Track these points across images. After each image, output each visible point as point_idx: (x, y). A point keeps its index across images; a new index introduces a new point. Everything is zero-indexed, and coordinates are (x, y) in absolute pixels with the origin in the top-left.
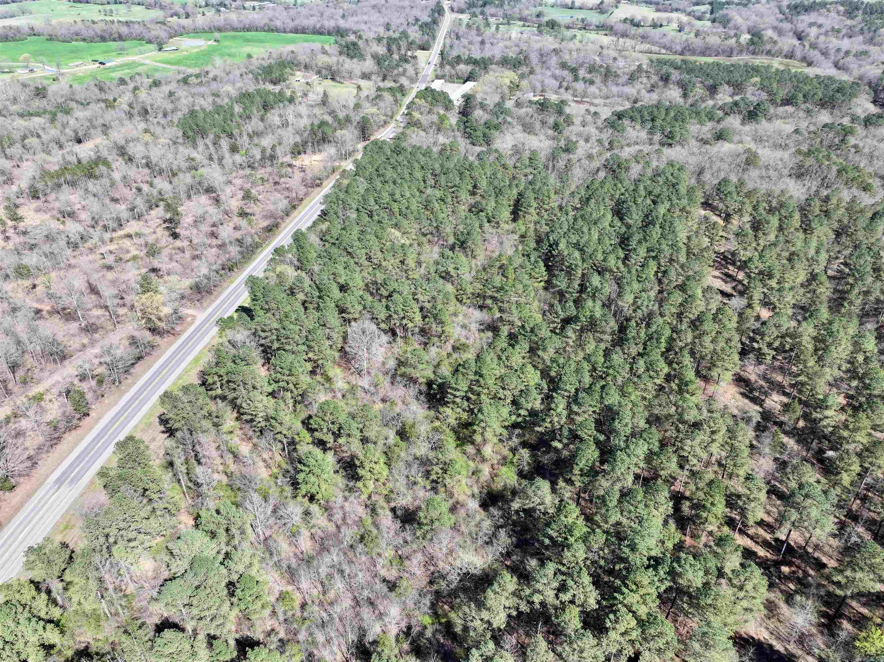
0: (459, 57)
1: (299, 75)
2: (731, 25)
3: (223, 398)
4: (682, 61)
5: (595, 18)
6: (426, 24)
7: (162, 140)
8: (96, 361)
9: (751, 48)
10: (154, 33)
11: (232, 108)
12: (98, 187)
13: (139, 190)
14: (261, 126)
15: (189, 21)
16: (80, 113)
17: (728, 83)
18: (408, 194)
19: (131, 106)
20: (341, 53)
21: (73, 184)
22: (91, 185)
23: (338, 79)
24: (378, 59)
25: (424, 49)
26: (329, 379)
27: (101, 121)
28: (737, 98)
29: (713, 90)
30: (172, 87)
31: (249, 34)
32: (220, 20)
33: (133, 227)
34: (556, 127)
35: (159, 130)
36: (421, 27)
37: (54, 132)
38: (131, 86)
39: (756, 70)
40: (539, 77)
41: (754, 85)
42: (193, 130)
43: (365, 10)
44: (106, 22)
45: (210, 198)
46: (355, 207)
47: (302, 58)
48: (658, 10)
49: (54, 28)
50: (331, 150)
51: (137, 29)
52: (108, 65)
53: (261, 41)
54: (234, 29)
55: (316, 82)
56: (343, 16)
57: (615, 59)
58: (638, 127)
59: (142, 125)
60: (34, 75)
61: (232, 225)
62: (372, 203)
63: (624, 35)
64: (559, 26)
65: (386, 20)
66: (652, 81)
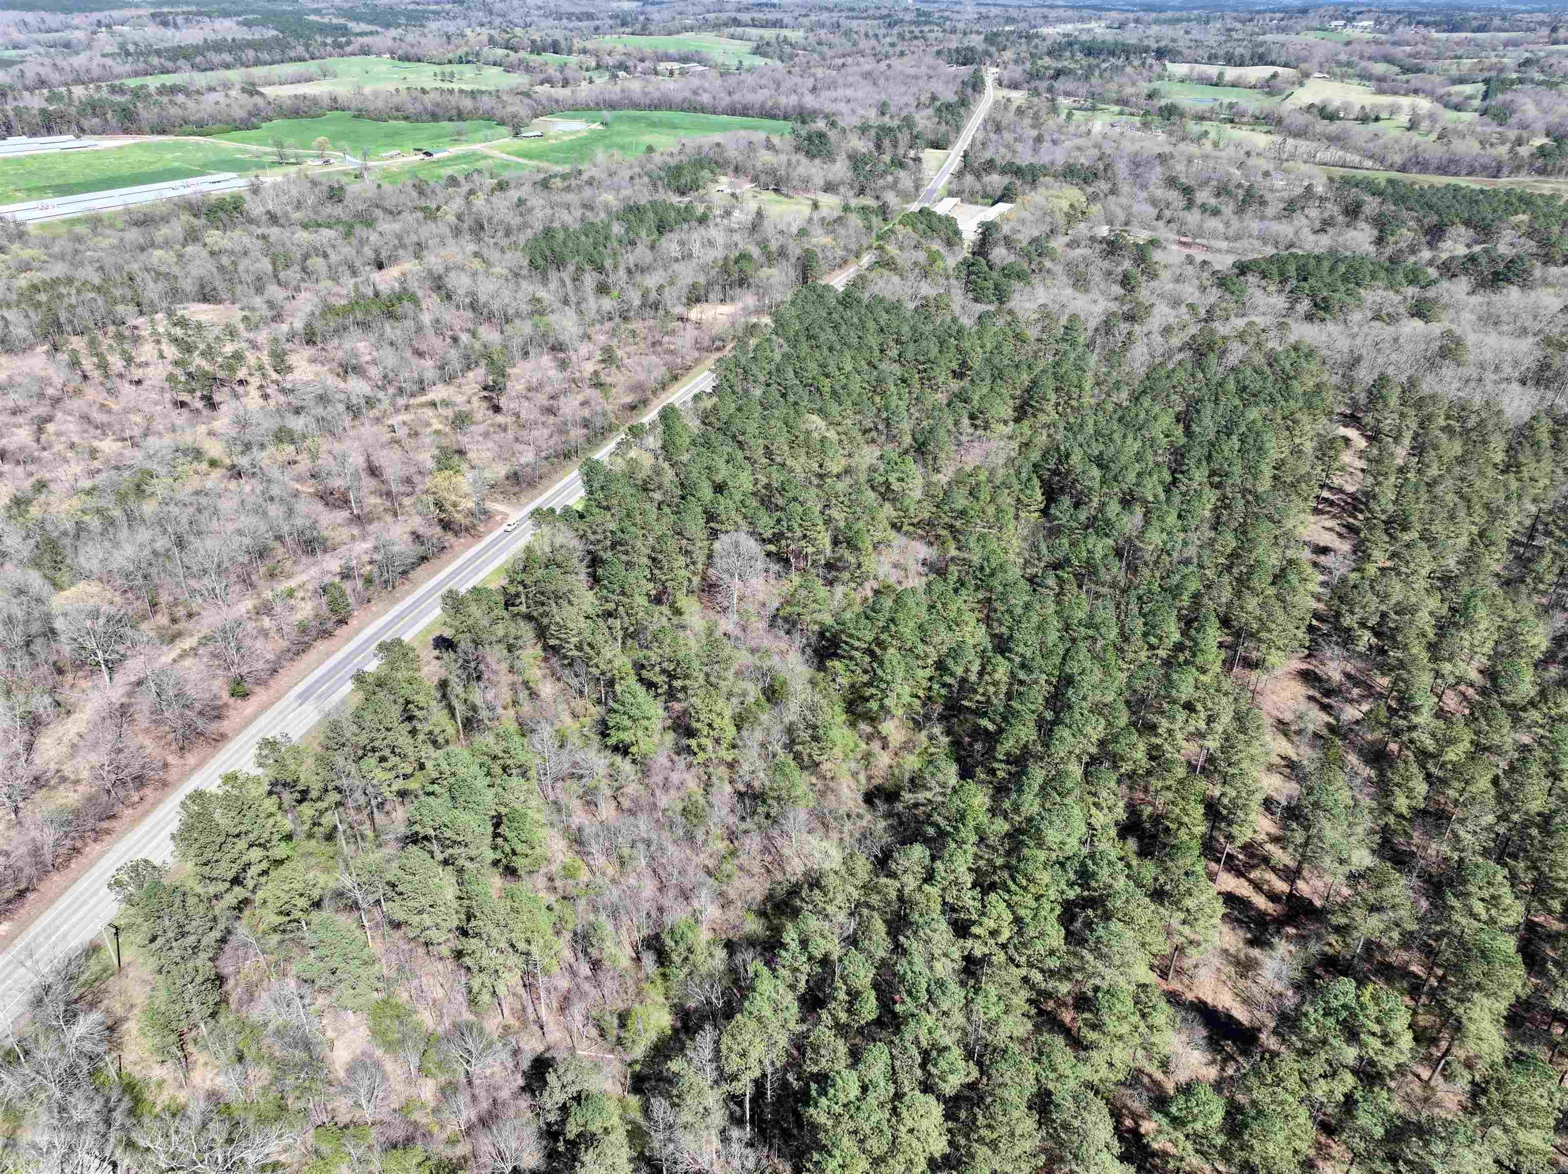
0: (991, 161)
1: (724, 183)
2: (1513, 120)
3: (529, 618)
4: (1390, 181)
5: (1253, 103)
6: (948, 106)
7: (497, 270)
8: (366, 558)
9: (1539, 163)
10: (510, 109)
11: (607, 226)
12: (398, 332)
13: (455, 340)
14: (648, 257)
15: (567, 92)
16: (387, 226)
17: (1467, 223)
18: (848, 367)
19: (459, 217)
20: (797, 149)
21: (364, 325)
22: (390, 330)
23: (784, 190)
24: (856, 160)
25: (937, 147)
26: (678, 612)
27: (414, 238)
28: (1477, 249)
29: (1435, 234)
30: (524, 191)
31: (657, 114)
32: (614, 91)
33: (438, 393)
34: (1126, 281)
35: (494, 255)
36: (939, 110)
37: (347, 251)
38: (466, 188)
39: (1526, 201)
40: (1123, 200)
41: (1515, 227)
42: (545, 258)
43: (851, 79)
44: (443, 91)
45: (556, 358)
46: (762, 379)
47: (732, 153)
48: (1381, 92)
49: (366, 99)
50: (749, 299)
51: (486, 102)
52: (436, 156)
53: (674, 127)
54: (636, 106)
55: (749, 195)
56: (814, 89)
57: (1266, 174)
58: (1272, 288)
59: (472, 247)
60: (329, 169)
61: (580, 398)
62: (791, 375)
63: (1300, 133)
64: (1182, 115)
65: (884, 97)
66: (1326, 215)
